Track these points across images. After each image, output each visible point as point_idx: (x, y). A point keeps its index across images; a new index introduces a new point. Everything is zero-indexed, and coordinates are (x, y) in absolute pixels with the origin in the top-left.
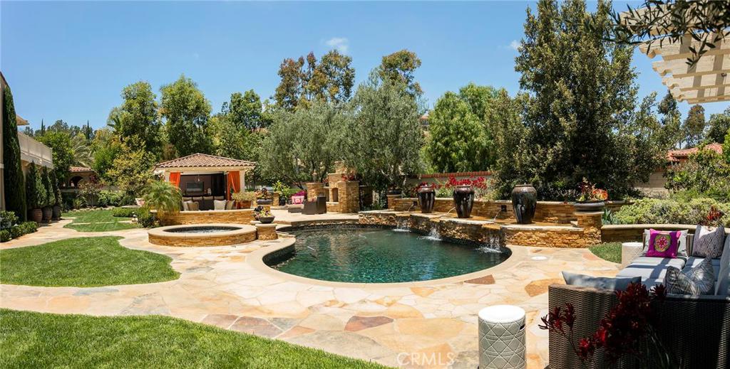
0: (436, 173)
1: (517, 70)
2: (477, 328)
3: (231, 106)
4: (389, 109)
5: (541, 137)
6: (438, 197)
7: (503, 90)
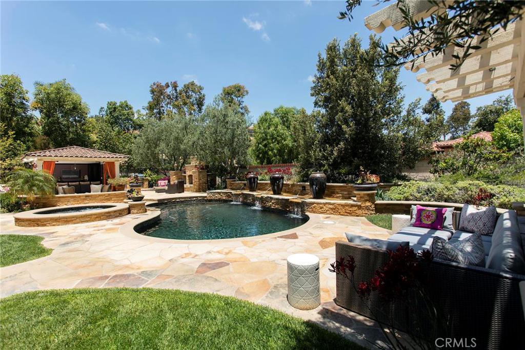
0: (258, 165)
1: (312, 95)
2: (286, 268)
3: (107, 110)
4: (227, 122)
5: (329, 139)
6: (260, 181)
7: (303, 109)
